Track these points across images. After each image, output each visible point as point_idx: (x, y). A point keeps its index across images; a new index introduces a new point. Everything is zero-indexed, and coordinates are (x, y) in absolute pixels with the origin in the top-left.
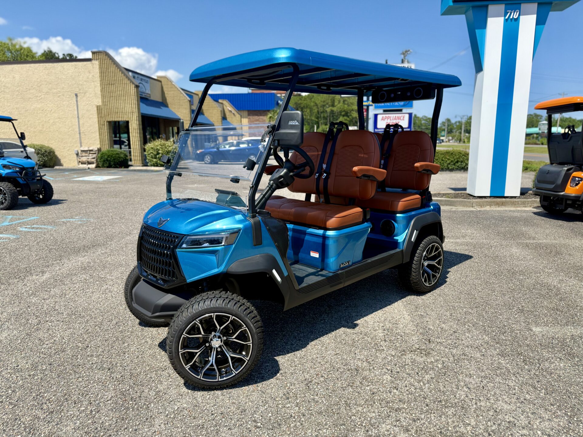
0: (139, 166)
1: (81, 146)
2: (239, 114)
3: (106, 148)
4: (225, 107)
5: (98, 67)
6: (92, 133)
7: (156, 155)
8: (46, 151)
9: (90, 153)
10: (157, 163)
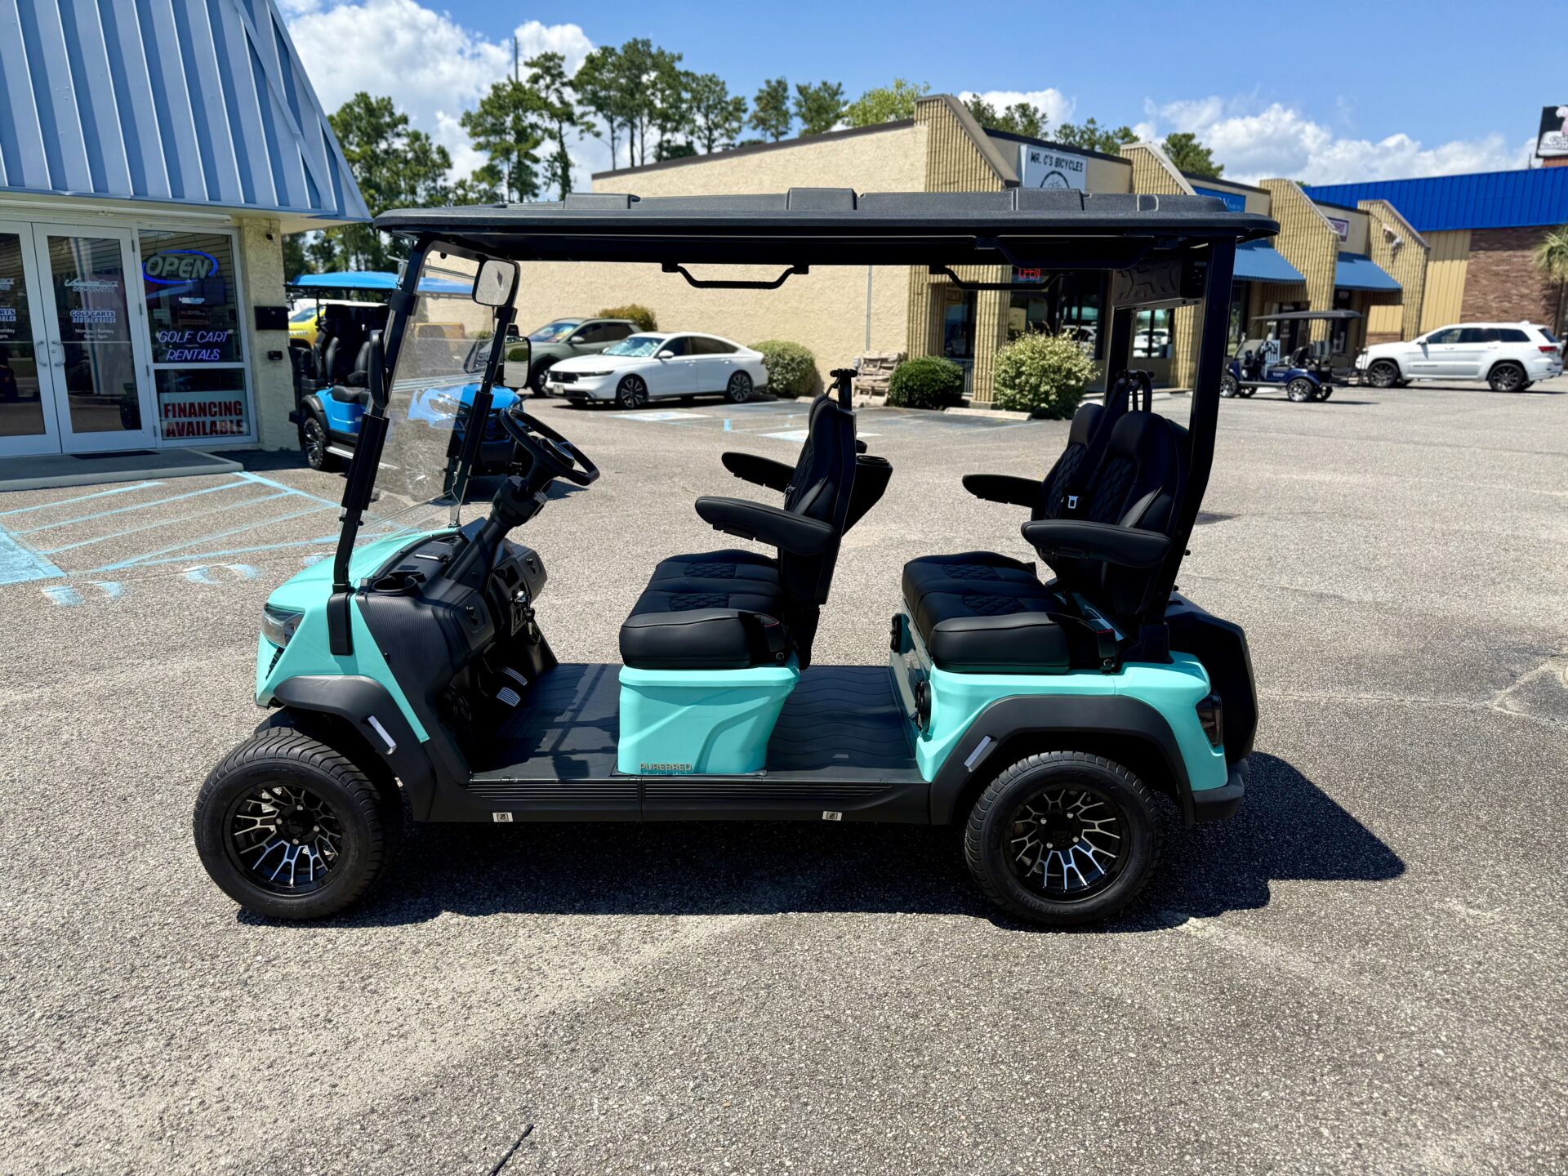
0: (984, 407)
1: (868, 348)
2: (1420, 244)
3: (920, 353)
4: (1373, 225)
5: (925, 140)
6: (893, 314)
7: (1013, 379)
8: (793, 360)
9: (881, 367)
10: (1014, 401)
